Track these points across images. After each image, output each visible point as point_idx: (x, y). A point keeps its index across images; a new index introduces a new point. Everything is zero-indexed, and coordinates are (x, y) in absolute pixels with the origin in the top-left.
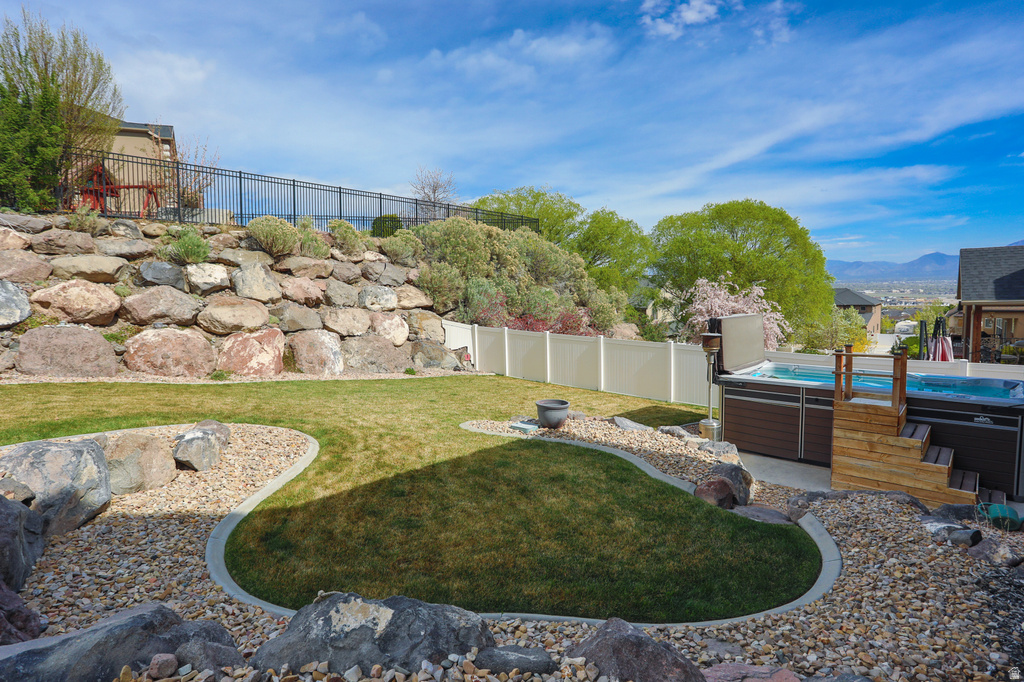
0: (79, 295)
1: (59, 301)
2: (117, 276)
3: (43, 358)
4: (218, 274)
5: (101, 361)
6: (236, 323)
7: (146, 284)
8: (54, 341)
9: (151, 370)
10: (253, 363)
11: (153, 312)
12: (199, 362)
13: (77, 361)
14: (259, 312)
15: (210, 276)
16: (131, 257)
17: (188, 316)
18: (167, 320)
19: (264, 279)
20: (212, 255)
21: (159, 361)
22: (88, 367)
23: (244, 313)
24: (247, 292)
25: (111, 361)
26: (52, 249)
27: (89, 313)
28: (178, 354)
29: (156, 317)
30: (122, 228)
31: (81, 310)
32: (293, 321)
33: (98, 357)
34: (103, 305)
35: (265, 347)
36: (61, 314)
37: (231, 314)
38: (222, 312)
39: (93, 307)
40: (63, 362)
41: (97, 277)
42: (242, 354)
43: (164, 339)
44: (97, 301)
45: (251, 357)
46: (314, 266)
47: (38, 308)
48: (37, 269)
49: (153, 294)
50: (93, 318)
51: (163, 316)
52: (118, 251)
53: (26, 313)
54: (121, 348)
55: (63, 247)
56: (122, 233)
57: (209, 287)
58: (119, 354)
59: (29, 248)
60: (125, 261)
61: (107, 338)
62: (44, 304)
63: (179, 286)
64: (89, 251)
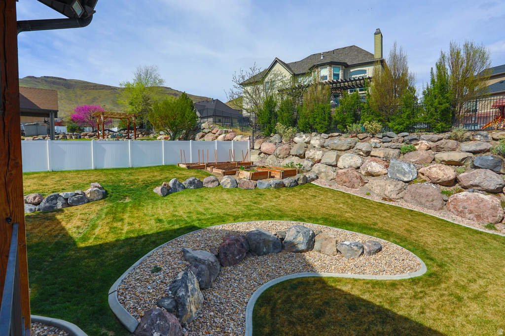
0: (435, 171)
1: (427, 173)
2: (463, 162)
3: (412, 196)
5: (435, 203)
7: (475, 167)
8: (418, 190)
9: (456, 213)
11: (471, 183)
12: (486, 215)
13: (423, 201)
16: (475, 153)
17: (492, 188)
18: (479, 188)
21: (461, 209)
22: (427, 204)
25: (438, 204)
26: (438, 149)
27: (439, 180)
28: (473, 208)
29: (472, 186)
30: (479, 136)
31: (435, 178)
33: (433, 201)
34: (445, 177)
36: (427, 179)
39: (440, 177)
40: (418, 200)
41: (449, 163)
43: (467, 199)
44: (442, 175)
47: (420, 175)
48: (427, 158)
49: (474, 173)
50: (440, 182)
51: (477, 186)
52: (468, 150)
53: (415, 177)
54: (445, 198)
55: (443, 148)
56: (478, 139)
58: (446, 201)
59: (430, 149)
60: (471, 155)
61: (443, 192)
62: (423, 174)
63: (496, 170)
64: (454, 150)
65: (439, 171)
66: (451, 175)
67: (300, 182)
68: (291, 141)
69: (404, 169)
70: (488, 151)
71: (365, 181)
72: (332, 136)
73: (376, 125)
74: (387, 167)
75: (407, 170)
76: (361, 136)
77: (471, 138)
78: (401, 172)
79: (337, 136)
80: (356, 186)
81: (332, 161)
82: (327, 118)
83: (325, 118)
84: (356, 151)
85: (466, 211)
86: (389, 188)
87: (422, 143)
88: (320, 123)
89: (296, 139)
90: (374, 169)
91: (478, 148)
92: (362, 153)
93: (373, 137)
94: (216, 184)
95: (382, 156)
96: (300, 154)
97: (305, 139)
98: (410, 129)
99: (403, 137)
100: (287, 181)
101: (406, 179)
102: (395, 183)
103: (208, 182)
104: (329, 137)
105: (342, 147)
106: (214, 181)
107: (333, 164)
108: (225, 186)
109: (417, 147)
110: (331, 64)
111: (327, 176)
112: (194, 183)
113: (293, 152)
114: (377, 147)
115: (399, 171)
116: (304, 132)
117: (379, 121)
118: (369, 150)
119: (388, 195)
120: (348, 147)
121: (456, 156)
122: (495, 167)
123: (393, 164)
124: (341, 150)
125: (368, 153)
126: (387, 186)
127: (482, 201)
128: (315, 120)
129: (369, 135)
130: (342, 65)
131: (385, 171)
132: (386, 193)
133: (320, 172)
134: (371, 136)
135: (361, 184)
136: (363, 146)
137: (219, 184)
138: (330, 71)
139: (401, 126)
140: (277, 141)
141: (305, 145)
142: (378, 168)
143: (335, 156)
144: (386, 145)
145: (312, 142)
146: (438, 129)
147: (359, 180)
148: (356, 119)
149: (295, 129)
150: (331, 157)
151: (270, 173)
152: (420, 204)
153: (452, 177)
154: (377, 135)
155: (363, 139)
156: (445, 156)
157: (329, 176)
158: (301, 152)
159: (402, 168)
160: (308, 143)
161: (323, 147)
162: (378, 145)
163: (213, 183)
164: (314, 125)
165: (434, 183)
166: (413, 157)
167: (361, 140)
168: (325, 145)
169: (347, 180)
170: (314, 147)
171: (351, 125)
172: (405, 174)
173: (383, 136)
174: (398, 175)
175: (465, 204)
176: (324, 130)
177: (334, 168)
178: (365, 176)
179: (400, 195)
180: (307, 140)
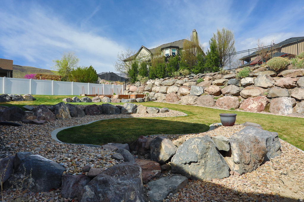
1: (208, 90)
2: (224, 84)
3: (200, 102)
4: (249, 80)
5: (210, 103)
6: (248, 95)
7: (228, 85)
8: (203, 98)
9: (219, 106)
10: (249, 107)
11: (226, 92)
12: (231, 105)
13: (205, 103)
14: (259, 91)
15: (246, 81)
16: (229, 79)
17: (235, 93)
18: (230, 94)
19: (265, 80)
20: (251, 74)
22: (207, 104)
23: (253, 91)
24: (258, 85)
25: (212, 104)
26: (214, 79)
27: (213, 93)
28: (226, 102)
30: (232, 71)
31: (211, 92)
32: (274, 94)
33: (209, 102)
34: (215, 90)
35: (255, 102)
36: (208, 93)
37: (248, 92)
38: (245, 92)
39: (213, 91)
40: (203, 103)
42: (247, 104)
45: (249, 105)
46: (295, 72)
47: (205, 92)
48: (208, 84)
50: (213, 94)
51: (229, 93)
52: (226, 78)
53: (202, 93)
54: (215, 101)
55: (216, 78)
56: (232, 73)
57: (245, 84)
58: (215, 102)
59: (210, 80)
60: (228, 80)
61: (214, 98)
62: (206, 91)
63: (237, 85)
64: (220, 79)
65: (212, 88)
66: (217, 89)
67: (146, 100)
68: (145, 84)
69: (197, 90)
70: (235, 77)
71: (180, 98)
72: (166, 79)
73: (186, 71)
74: (190, 90)
75: (199, 90)
76: (179, 78)
77: (228, 73)
78: (196, 91)
79: (168, 79)
80: (175, 101)
81: (164, 91)
82: (163, 70)
83: (162, 70)
84: (176, 84)
85: (223, 104)
86: (190, 99)
87: (206, 77)
88: (159, 73)
89: (148, 83)
90: (183, 91)
91: (230, 77)
92: (179, 85)
93: (185, 77)
94: (99, 100)
95: (188, 85)
96: (149, 90)
97: (152, 82)
98: (202, 71)
99: (198, 75)
100: (138, 100)
101: (198, 95)
102: (193, 97)
103: (95, 100)
104: (164, 80)
105: (169, 84)
106: (98, 99)
107: (164, 92)
108: (104, 102)
109: (204, 79)
110: (170, 47)
111: (161, 98)
112: (87, 99)
113: (145, 89)
114: (186, 82)
115: (195, 91)
116: (152, 79)
117: (188, 69)
118: (182, 83)
119: (190, 103)
120: (172, 84)
121: (221, 81)
122: (237, 83)
123: (192, 88)
124: (169, 86)
125: (182, 85)
126: (189, 98)
127: (230, 99)
128: (157, 72)
129: (183, 77)
130: (177, 48)
131: (189, 92)
132: (189, 102)
133: (158, 97)
134: (184, 77)
135: (177, 100)
136: (180, 82)
137: (101, 101)
138: (170, 51)
139: (198, 71)
140: (138, 85)
141: (152, 85)
142: (186, 91)
143: (166, 88)
144: (191, 80)
145: (155, 83)
146: (214, 70)
147: (176, 98)
148: (177, 69)
149: (147, 77)
150: (163, 89)
151: (130, 96)
152: (204, 105)
153: (218, 90)
154: (187, 76)
155: (180, 79)
156: (216, 82)
157: (162, 98)
158: (150, 88)
159: (196, 89)
160: (153, 84)
161: (161, 85)
162: (187, 81)
163: (97, 100)
164: (157, 74)
165: (211, 95)
166: (202, 84)
167: (179, 79)
168: (162, 84)
169: (171, 99)
170: (156, 85)
171: (174, 72)
172: (197, 92)
173: (190, 76)
174: (194, 93)
175: (223, 101)
176: (162, 77)
177: (165, 94)
178: (180, 96)
179: (195, 102)
180: (153, 82)
